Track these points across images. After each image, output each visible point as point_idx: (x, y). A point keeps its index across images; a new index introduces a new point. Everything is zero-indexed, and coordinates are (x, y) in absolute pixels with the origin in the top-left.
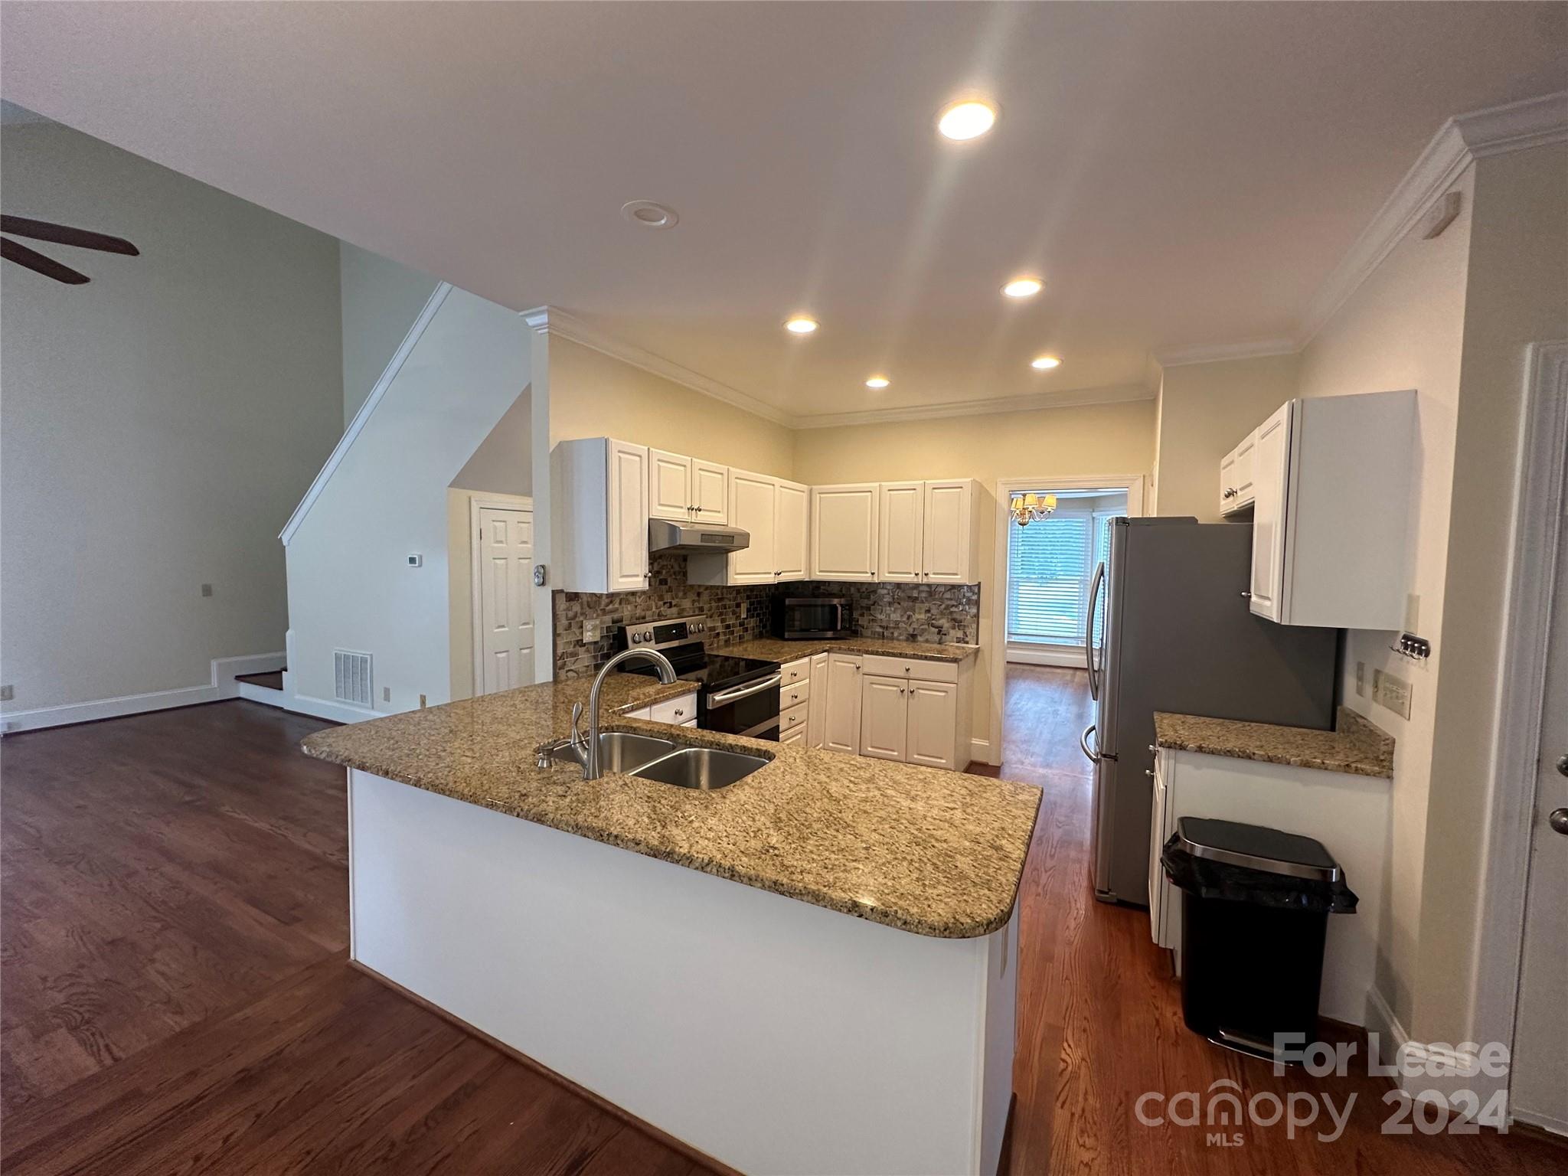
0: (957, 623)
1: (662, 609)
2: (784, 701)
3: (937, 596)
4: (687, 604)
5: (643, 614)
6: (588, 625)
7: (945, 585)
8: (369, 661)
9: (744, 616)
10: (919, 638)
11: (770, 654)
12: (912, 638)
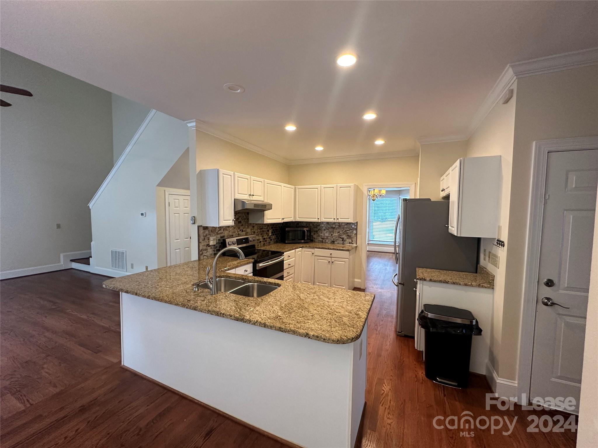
0: (349, 237)
1: (239, 232)
2: (285, 266)
3: (342, 227)
4: (249, 230)
5: (232, 234)
6: (211, 238)
7: (345, 223)
8: (125, 253)
9: (270, 235)
10: (336, 242)
11: (280, 249)
12: (333, 242)
